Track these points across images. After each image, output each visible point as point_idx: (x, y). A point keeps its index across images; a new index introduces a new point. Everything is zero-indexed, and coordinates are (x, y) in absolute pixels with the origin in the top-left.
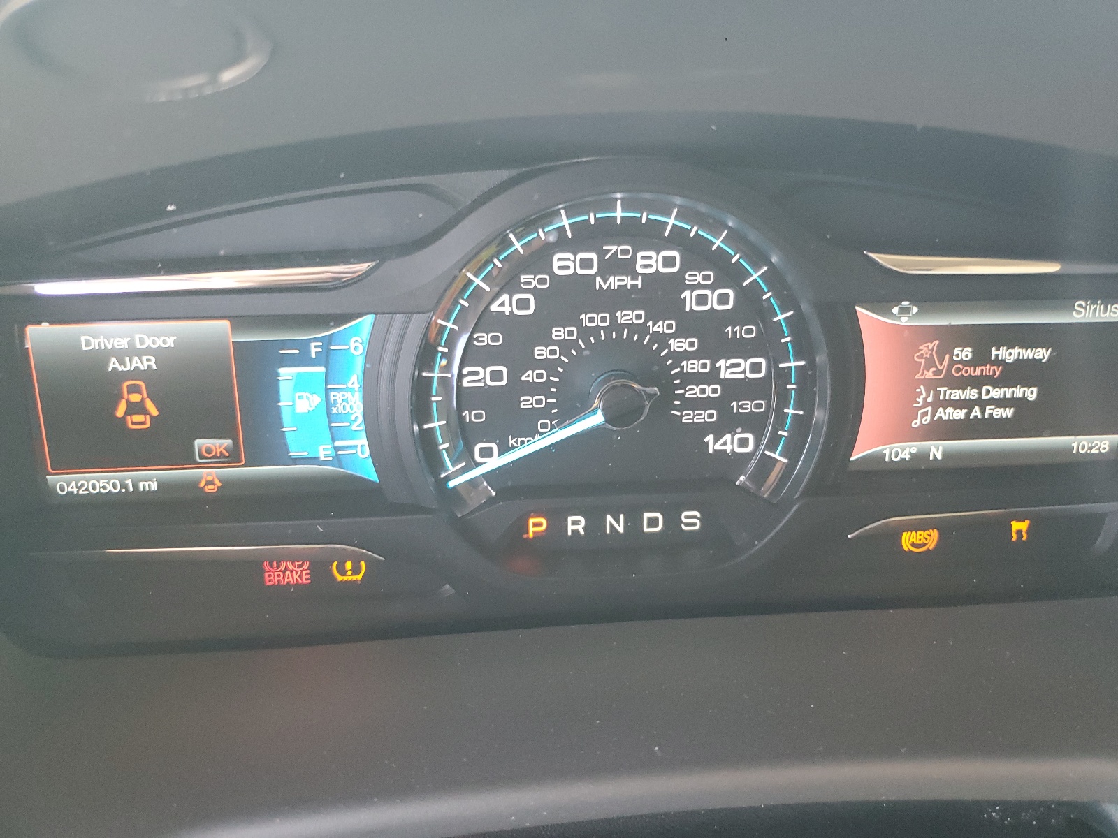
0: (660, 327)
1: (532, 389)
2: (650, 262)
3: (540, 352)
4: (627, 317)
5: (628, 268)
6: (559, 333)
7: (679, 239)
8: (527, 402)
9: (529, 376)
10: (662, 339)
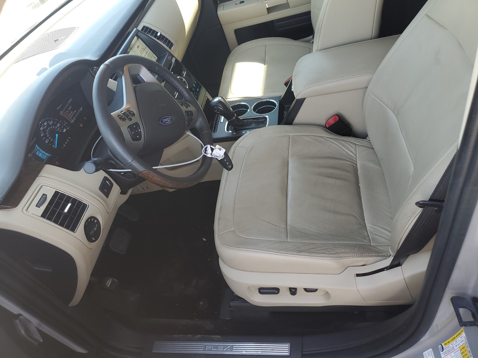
0: (51, 127)
1: (50, 139)
2: (45, 124)
3: (48, 136)
4: (49, 129)
5: (45, 126)
6: (47, 134)
7: (45, 121)
8: (51, 140)
9: (49, 138)
10: (52, 128)
